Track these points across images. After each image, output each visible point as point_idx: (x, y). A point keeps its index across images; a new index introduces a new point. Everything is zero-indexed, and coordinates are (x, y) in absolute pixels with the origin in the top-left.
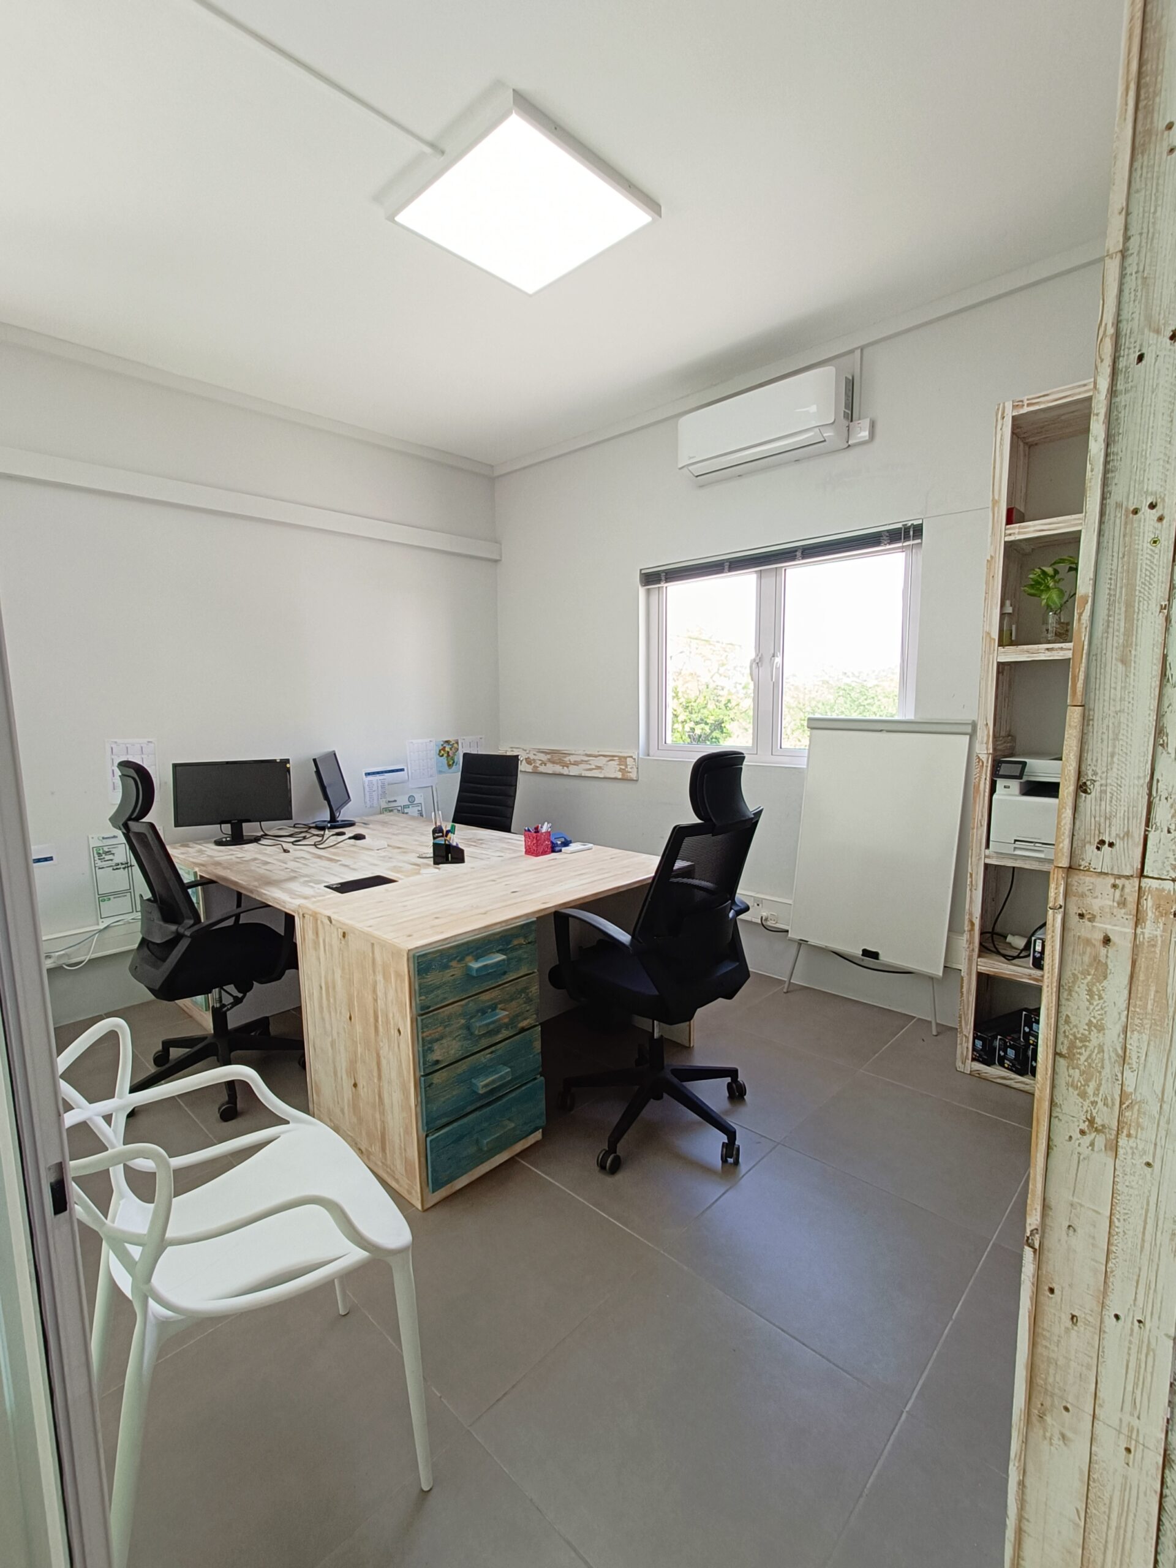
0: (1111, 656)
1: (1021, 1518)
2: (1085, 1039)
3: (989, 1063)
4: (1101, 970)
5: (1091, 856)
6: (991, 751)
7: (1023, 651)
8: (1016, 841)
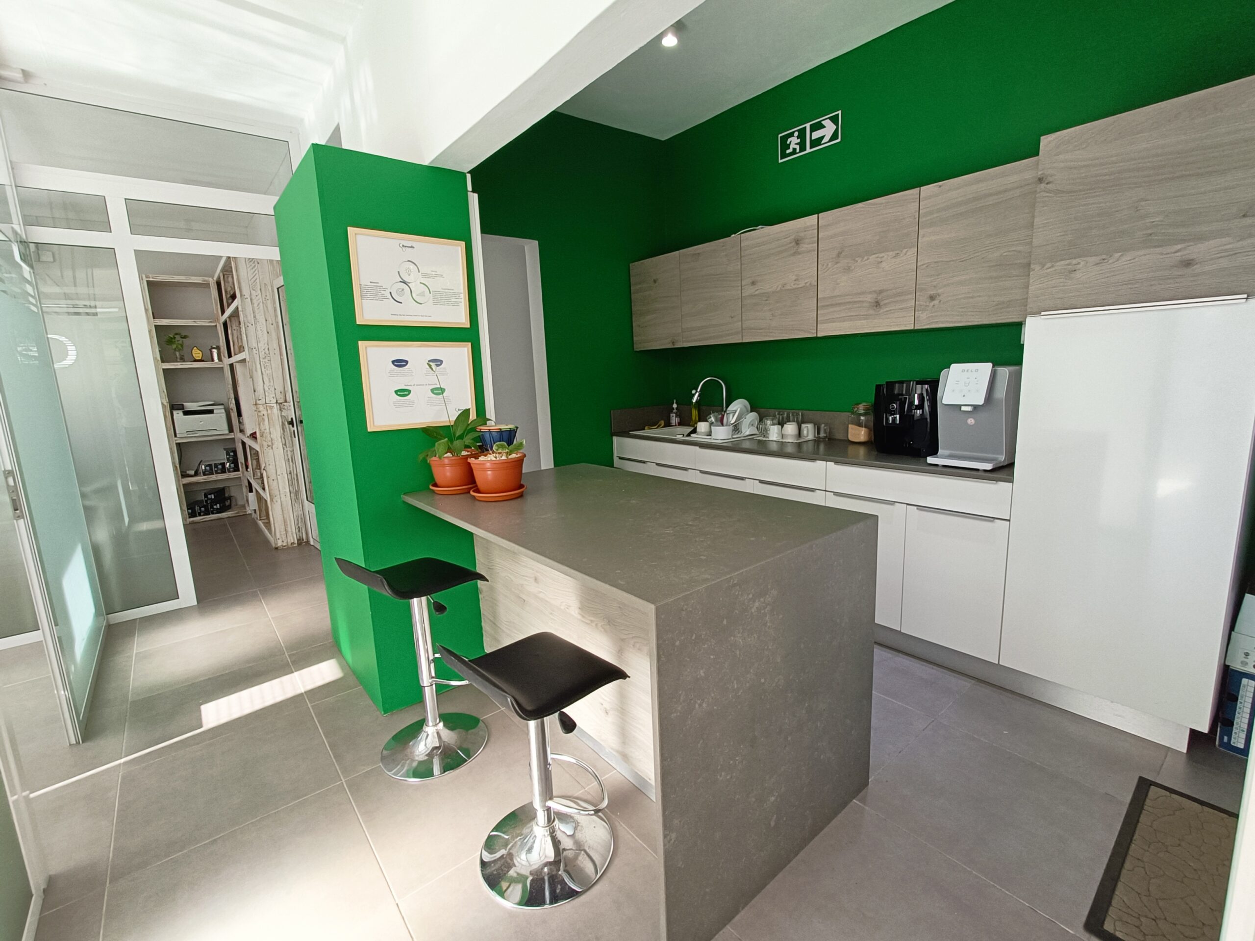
0: (254, 370)
1: (274, 521)
2: (264, 432)
3: (195, 516)
4: (263, 420)
5: (258, 402)
6: (168, 401)
7: (172, 365)
8: (187, 432)
